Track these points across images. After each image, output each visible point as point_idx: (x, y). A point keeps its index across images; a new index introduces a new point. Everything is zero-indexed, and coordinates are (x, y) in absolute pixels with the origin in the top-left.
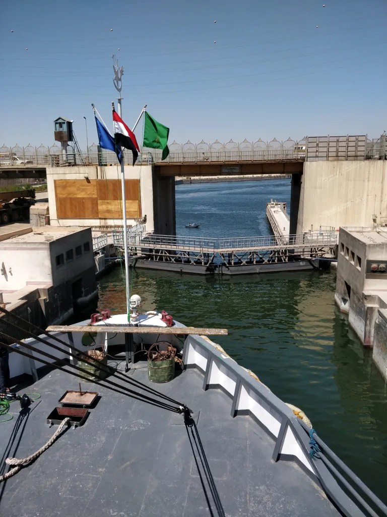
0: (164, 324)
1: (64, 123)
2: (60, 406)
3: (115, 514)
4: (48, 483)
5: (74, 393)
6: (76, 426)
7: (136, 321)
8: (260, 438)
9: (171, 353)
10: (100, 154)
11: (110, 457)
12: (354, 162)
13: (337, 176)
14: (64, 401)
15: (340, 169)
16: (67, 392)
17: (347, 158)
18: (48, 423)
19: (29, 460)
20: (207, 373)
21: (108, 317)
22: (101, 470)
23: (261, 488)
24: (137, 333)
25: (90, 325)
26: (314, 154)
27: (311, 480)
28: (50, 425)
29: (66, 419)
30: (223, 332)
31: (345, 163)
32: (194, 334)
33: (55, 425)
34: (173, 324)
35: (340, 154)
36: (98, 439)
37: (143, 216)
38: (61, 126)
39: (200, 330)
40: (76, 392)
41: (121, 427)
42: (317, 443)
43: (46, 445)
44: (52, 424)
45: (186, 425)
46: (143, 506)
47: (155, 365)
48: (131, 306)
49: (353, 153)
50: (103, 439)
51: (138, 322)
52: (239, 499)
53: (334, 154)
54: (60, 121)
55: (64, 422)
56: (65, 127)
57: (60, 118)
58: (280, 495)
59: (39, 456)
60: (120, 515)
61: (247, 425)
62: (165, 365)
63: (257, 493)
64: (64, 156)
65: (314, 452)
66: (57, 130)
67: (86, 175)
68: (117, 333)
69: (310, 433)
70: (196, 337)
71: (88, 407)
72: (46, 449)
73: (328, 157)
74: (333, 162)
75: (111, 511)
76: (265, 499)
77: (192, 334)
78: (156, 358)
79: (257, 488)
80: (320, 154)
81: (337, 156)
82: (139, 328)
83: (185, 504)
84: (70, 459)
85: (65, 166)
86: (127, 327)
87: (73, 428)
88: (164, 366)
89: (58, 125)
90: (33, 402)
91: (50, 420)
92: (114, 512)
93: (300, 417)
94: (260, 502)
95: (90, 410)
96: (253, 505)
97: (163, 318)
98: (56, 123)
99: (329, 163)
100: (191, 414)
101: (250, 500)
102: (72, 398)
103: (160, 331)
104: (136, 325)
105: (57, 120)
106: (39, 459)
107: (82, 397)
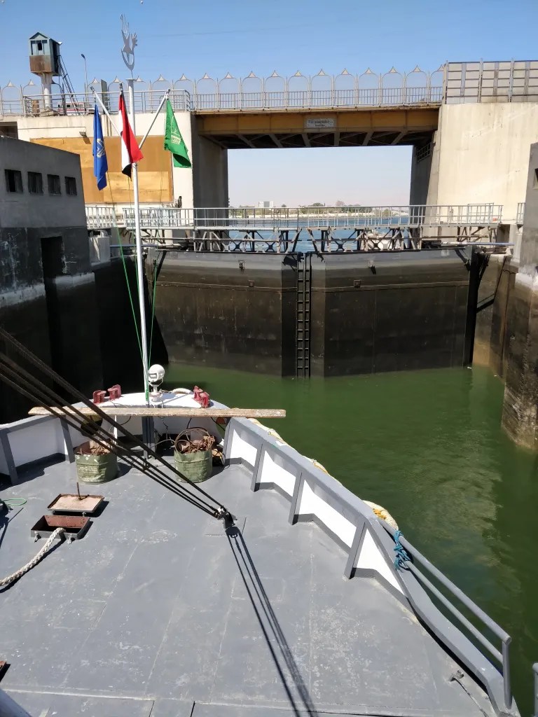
0: (197, 405)
1: (45, 42)
2: (49, 514)
3: (126, 648)
4: (32, 612)
5: (69, 497)
6: (73, 539)
7: (158, 401)
8: (328, 550)
9: (207, 443)
10: (106, 95)
11: (120, 578)
12: (522, 104)
13: (495, 128)
14: (56, 507)
15: (500, 116)
16: (60, 496)
17: (511, 98)
18: (33, 535)
19: (6, 583)
20: (256, 469)
21: (117, 396)
22: (106, 593)
23: (328, 611)
24: (159, 417)
26: (458, 92)
27: (396, 600)
28: (36, 538)
29: (58, 530)
30: (280, 413)
31: (508, 106)
32: (240, 416)
33: (42, 539)
34: (210, 405)
35: (499, 91)
36: (103, 555)
37: (176, 197)
38: (40, 48)
39: (248, 412)
40: (73, 496)
41: (136, 540)
42: (405, 549)
43: (30, 563)
44: (39, 537)
45: (228, 535)
46: (165, 638)
47: (184, 459)
48: (151, 380)
49: (521, 91)
50: (111, 555)
51: (161, 402)
52: (297, 626)
53: (491, 92)
54: (39, 38)
55: (55, 533)
56: (47, 48)
57: (38, 34)
58: (354, 620)
59: (20, 577)
60: (134, 649)
61: (311, 535)
62: (199, 457)
63: (323, 617)
64: (46, 97)
65: (400, 562)
66: (35, 54)
67: (83, 130)
68: (130, 417)
69: (395, 537)
70: (242, 420)
71: (89, 514)
72: (29, 569)
73: (480, 96)
74: (487, 105)
75: (121, 644)
76: (333, 625)
77: (235, 416)
78: (186, 451)
79: (323, 611)
80: (467, 92)
81: (495, 95)
82: (162, 409)
83: (223, 633)
84: (63, 582)
85: (49, 116)
86: (144, 409)
87: (68, 541)
88: (198, 459)
89: (35, 46)
90: (11, 509)
91: (36, 532)
92: (124, 646)
93: (382, 517)
94: (326, 629)
95: (92, 519)
96: (317, 632)
97: (196, 397)
98: (32, 42)
99: (481, 106)
100: (235, 522)
101: (313, 627)
102: (66, 504)
103: (192, 413)
104: (159, 407)
105: (33, 37)
106: (19, 582)
107: (81, 502)
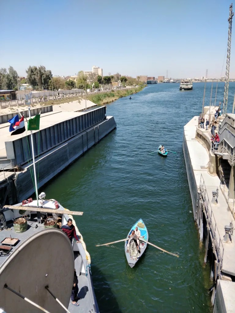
0: (55, 207)
2: (1, 245)
16: (6, 238)
21: (31, 202)
25: (21, 206)
30: (81, 214)
40: (10, 238)
71: (12, 246)
77: (65, 214)
82: (44, 209)
86: (38, 208)
93: (87, 259)
95: (13, 247)
97: (55, 204)
102: (7, 241)
103: (52, 211)
107: (12, 241)
